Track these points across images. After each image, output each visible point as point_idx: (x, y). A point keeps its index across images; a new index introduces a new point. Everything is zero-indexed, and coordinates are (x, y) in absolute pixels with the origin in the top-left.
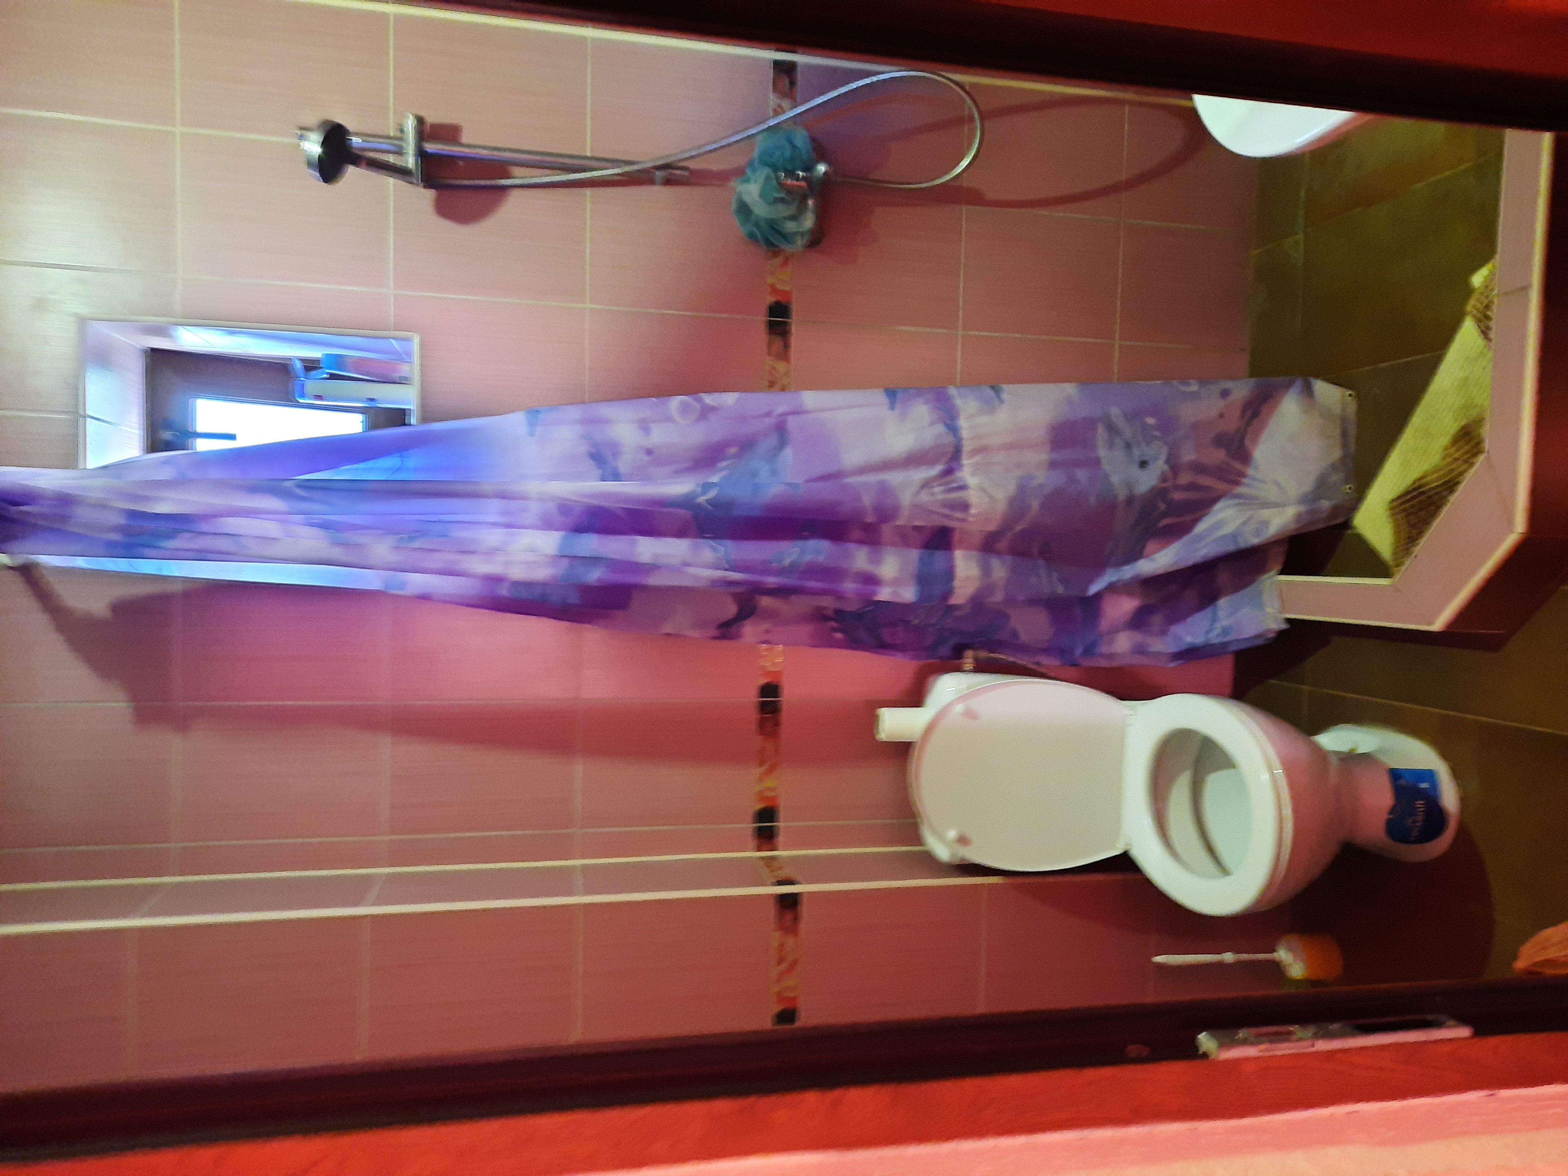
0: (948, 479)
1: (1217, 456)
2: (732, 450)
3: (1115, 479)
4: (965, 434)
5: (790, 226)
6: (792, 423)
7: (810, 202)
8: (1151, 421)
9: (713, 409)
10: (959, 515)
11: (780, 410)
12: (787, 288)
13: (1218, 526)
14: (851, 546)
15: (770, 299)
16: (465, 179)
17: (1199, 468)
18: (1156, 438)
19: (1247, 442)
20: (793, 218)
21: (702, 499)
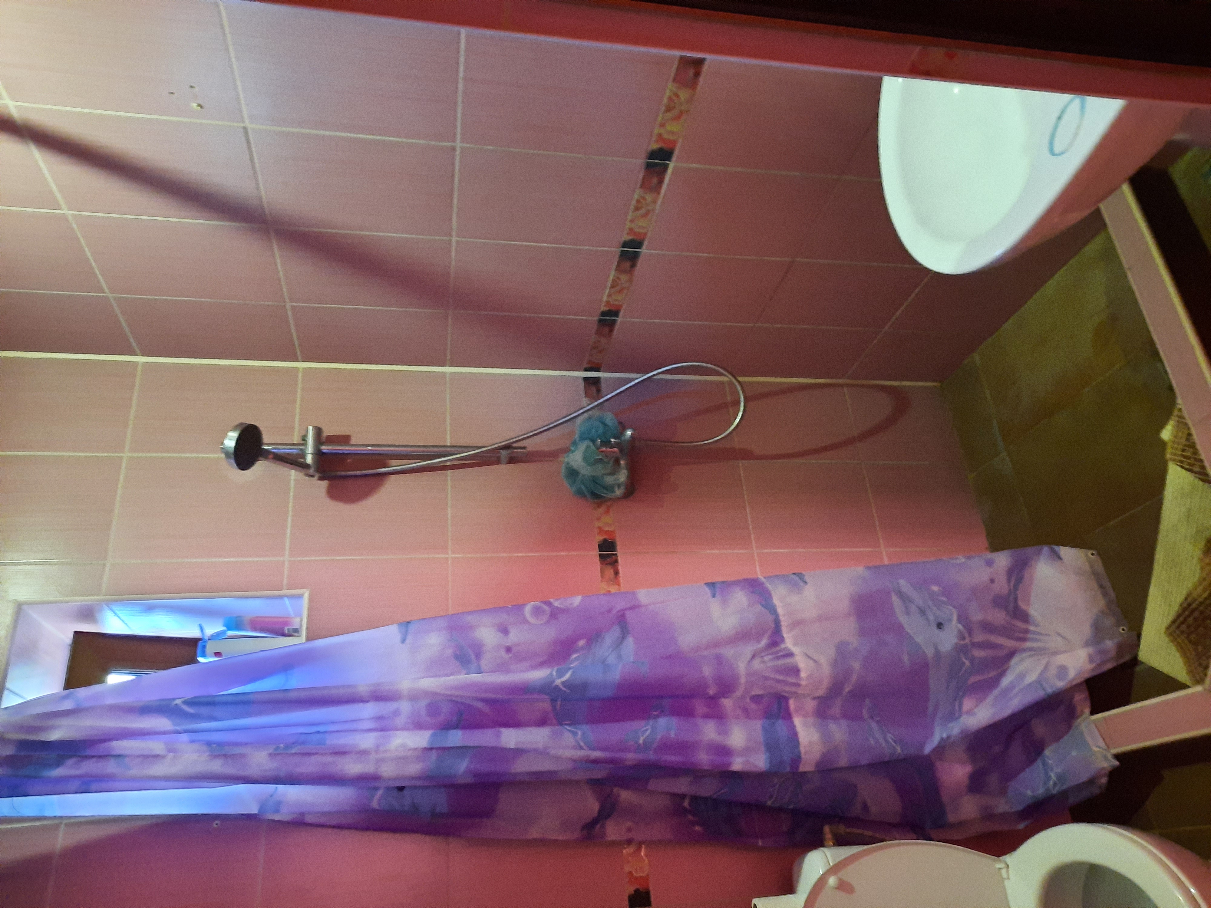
0: (774, 650)
1: (999, 617)
2: (582, 643)
3: (919, 639)
4: (780, 611)
5: (609, 480)
6: (630, 616)
7: (622, 462)
8: (935, 588)
9: (561, 611)
10: (791, 679)
11: (619, 607)
12: (611, 529)
13: (1021, 677)
14: (700, 721)
15: (600, 538)
16: (351, 471)
17: (988, 627)
18: (945, 603)
19: (1021, 603)
20: (612, 474)
21: (558, 682)
